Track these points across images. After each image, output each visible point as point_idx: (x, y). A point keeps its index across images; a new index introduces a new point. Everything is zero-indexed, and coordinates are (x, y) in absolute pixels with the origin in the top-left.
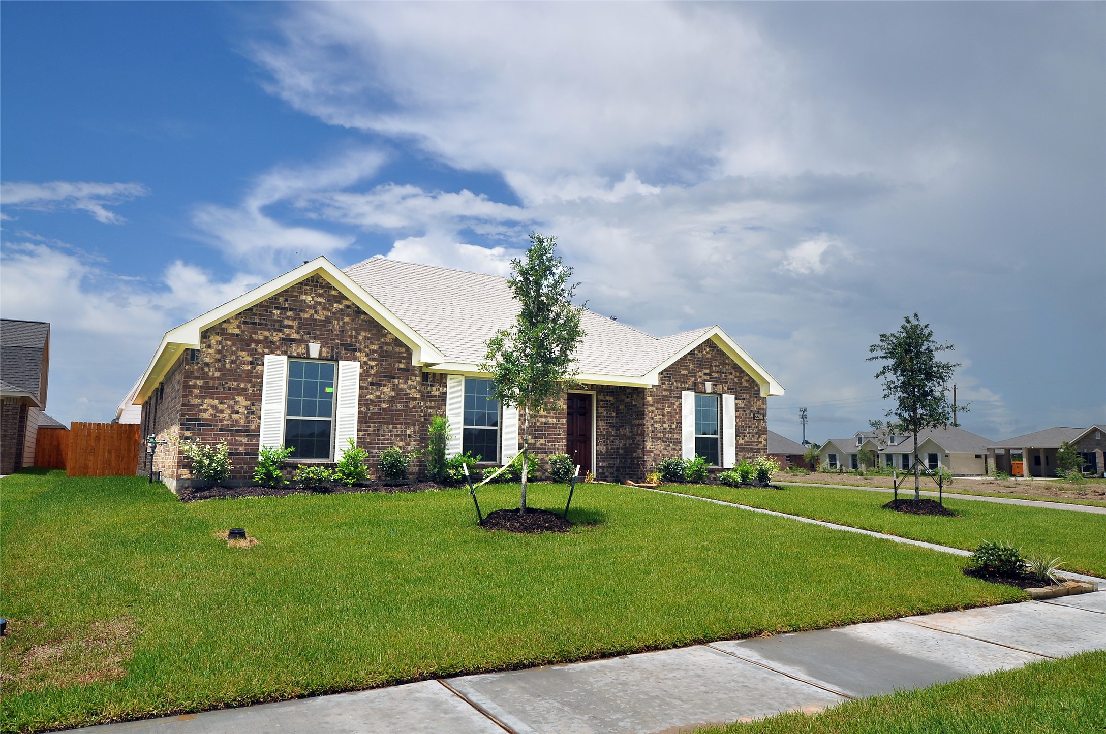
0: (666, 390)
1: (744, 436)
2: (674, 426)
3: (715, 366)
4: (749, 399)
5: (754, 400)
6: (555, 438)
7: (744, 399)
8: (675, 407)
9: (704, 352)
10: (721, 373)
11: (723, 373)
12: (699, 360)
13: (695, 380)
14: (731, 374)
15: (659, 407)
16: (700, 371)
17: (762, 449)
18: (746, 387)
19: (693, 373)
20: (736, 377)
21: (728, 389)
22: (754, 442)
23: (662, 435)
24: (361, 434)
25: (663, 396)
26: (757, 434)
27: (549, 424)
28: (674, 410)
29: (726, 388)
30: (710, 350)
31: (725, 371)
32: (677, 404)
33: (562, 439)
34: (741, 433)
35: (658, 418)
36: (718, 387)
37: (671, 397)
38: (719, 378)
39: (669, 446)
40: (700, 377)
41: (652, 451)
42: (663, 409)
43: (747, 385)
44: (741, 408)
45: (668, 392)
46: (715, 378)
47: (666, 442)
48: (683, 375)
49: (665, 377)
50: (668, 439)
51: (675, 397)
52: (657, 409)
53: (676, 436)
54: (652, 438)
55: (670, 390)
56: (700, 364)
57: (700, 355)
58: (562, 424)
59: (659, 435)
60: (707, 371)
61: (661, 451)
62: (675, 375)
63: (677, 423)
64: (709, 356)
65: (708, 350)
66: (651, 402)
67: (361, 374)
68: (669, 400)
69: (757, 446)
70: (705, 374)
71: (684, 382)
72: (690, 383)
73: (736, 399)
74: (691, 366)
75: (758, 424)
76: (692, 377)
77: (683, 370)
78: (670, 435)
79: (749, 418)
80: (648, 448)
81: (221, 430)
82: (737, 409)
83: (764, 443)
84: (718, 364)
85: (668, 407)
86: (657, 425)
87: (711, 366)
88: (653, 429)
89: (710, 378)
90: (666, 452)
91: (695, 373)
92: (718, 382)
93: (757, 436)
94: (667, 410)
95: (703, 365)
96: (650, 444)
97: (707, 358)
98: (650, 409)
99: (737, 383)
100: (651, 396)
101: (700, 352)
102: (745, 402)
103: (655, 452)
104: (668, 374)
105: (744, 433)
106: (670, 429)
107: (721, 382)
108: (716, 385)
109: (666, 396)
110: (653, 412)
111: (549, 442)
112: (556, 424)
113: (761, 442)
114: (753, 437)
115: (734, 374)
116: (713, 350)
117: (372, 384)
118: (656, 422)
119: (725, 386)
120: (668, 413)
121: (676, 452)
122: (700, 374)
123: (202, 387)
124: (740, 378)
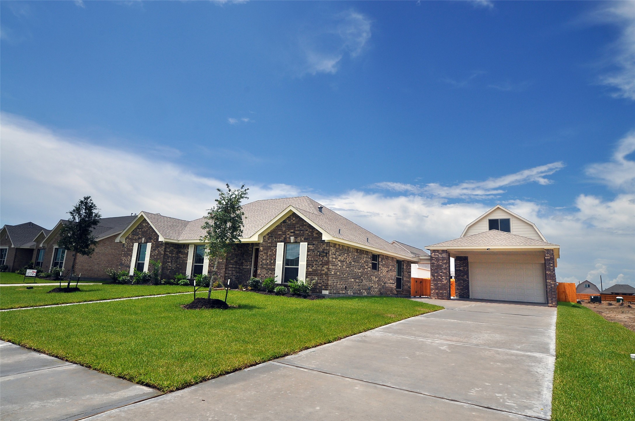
0: (269, 243)
1: (313, 266)
2: (272, 262)
3: (298, 227)
4: (317, 244)
5: (320, 244)
6: (221, 268)
7: (314, 244)
8: (274, 251)
9: (292, 220)
10: (300, 230)
11: (302, 230)
12: (288, 225)
13: (285, 236)
14: (307, 230)
15: (266, 252)
16: (289, 231)
17: (324, 274)
18: (316, 237)
19: (284, 233)
20: (310, 232)
21: (304, 239)
22: (319, 270)
23: (266, 266)
24: (149, 267)
25: (268, 246)
26: (321, 265)
27: (220, 262)
28: (273, 253)
29: (303, 239)
30: (295, 219)
31: (303, 229)
32: (275, 250)
33: (223, 269)
34: (311, 264)
35: (264, 258)
36: (298, 239)
37: (272, 246)
38: (299, 234)
39: (269, 272)
40: (288, 234)
41: (260, 275)
42: (267, 253)
43: (317, 236)
44: (312, 250)
45: (270, 244)
46: (297, 234)
47: (267, 270)
48: (279, 234)
49: (270, 236)
50: (269, 268)
51: (274, 246)
52: (264, 253)
53: (273, 267)
54: (261, 268)
55: (271, 243)
56: (289, 228)
57: (289, 222)
58: (224, 262)
59: (264, 266)
60: (292, 231)
61: (264, 275)
62: (275, 235)
63: (274, 260)
64: (294, 222)
65: (294, 219)
66: (262, 250)
67: (151, 247)
68: (271, 248)
69: (321, 272)
70: (291, 233)
71: (279, 238)
72: (283, 238)
73: (308, 245)
74: (284, 229)
75: (323, 259)
76: (284, 235)
77: (280, 231)
78: (270, 266)
79: (316, 255)
80: (258, 273)
81: (125, 266)
82: (309, 250)
83: (326, 270)
84: (299, 226)
85: (270, 252)
86: (263, 262)
87: (295, 227)
88: (262, 263)
89: (294, 234)
90: (267, 275)
91: (286, 233)
92: (298, 236)
93: (321, 266)
94: (269, 253)
95: (291, 227)
96: (260, 271)
97: (293, 224)
98: (261, 253)
99: (310, 235)
100: (262, 247)
101: (289, 221)
102: (314, 246)
103: (262, 275)
104: (271, 235)
105: (313, 264)
106: (270, 263)
107: (300, 236)
108: (297, 238)
109: (269, 246)
110: (262, 254)
111: (219, 270)
112: (222, 262)
113: (324, 270)
114: (319, 267)
115: (309, 230)
116: (297, 219)
117: (153, 250)
118: (263, 260)
119: (302, 238)
120: (270, 255)
121: (272, 275)
122: (288, 233)
123: (124, 254)
124: (313, 232)
